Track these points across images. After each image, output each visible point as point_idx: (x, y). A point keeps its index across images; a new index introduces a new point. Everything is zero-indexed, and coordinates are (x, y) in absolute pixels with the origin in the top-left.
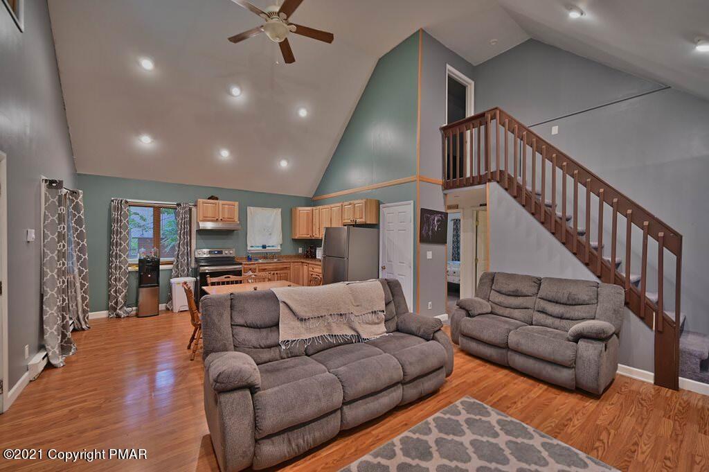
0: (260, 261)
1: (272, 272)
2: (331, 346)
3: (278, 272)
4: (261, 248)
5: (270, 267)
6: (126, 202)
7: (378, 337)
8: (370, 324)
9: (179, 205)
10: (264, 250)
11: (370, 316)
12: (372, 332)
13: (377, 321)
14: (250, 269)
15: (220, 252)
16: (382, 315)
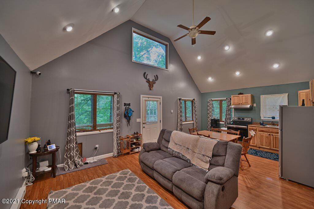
0: (268, 126)
1: (269, 133)
2: (180, 158)
3: (273, 134)
4: (271, 119)
5: (266, 130)
6: (211, 100)
7: (200, 167)
8: (201, 160)
9: (227, 99)
10: (273, 120)
11: (200, 156)
12: (199, 164)
13: (204, 161)
14: (253, 129)
15: (243, 119)
16: (208, 159)
